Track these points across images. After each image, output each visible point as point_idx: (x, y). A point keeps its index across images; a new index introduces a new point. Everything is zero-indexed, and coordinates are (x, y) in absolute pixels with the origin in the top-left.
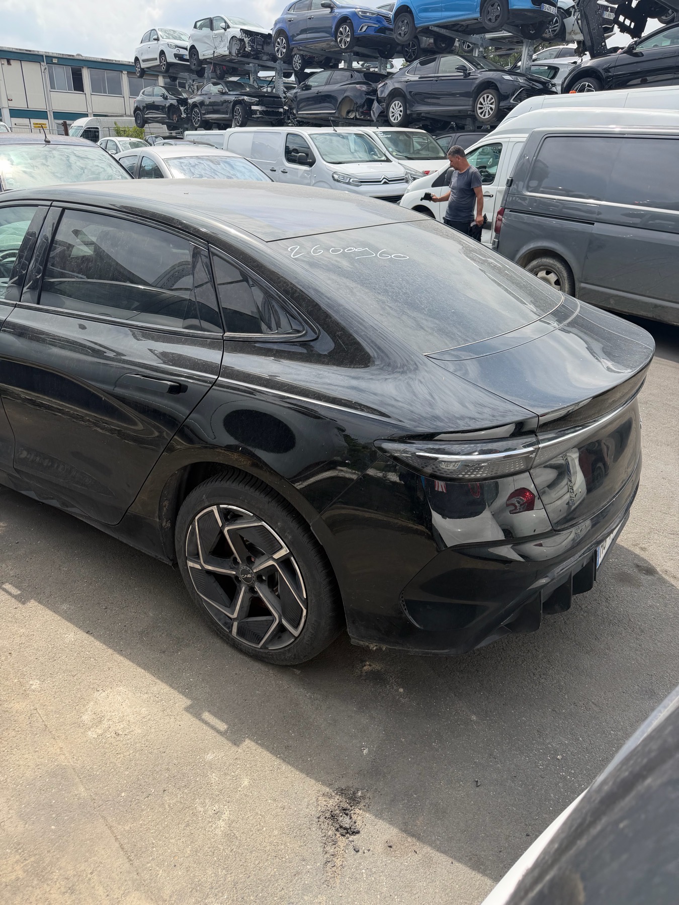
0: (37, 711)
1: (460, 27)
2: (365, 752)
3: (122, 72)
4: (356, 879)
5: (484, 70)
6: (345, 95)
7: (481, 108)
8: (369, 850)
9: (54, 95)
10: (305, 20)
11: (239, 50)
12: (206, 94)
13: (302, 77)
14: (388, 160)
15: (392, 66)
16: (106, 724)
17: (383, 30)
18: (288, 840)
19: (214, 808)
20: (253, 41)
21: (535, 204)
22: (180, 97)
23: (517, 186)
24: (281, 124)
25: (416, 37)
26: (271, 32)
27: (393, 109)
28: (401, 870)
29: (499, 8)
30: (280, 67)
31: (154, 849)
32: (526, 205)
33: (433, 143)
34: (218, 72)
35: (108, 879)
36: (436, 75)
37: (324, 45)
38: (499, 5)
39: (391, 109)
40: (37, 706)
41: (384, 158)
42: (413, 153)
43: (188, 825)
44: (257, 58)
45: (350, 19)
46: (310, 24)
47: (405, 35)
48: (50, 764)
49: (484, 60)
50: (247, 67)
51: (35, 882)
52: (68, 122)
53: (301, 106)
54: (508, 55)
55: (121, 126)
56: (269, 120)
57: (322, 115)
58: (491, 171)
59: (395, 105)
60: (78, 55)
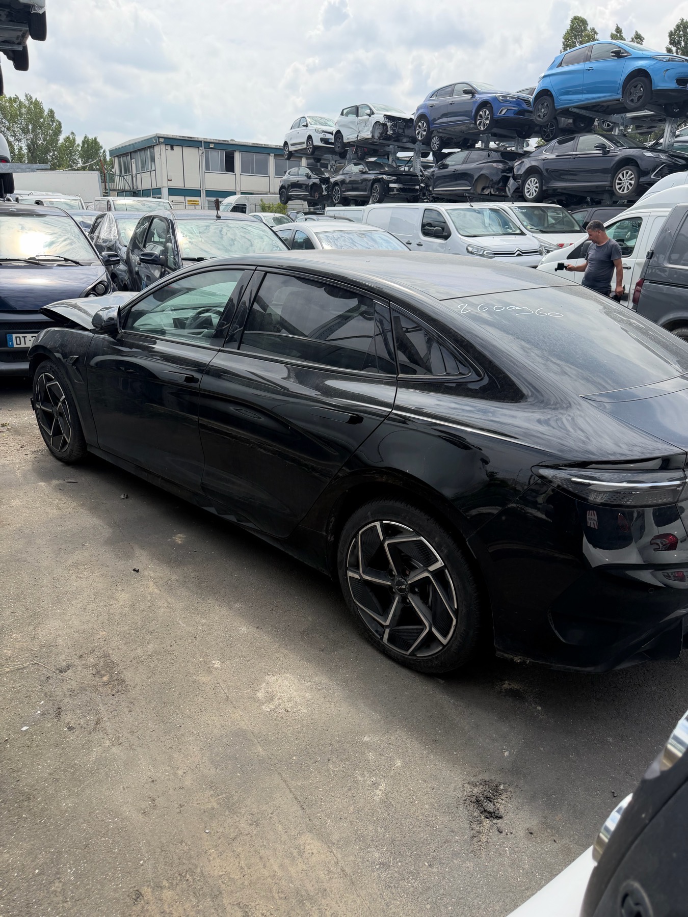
0: (220, 685)
1: (601, 107)
2: (506, 754)
3: (269, 154)
4: (500, 854)
5: (624, 147)
6: (481, 173)
7: (619, 184)
8: (512, 833)
9: (208, 176)
10: (446, 106)
11: (381, 134)
12: (347, 174)
13: (440, 157)
14: (522, 234)
15: (528, 145)
16: (276, 702)
17: (522, 112)
18: (438, 814)
19: (372, 780)
20: (394, 125)
21: (675, 276)
22: (323, 176)
23: (658, 258)
24: (415, 200)
25: (555, 118)
26: (413, 117)
27: (529, 185)
28: (542, 853)
29: (641, 89)
30: (419, 148)
31: (323, 803)
32: (666, 276)
33: (568, 217)
34: (360, 153)
35: (285, 820)
36: (574, 153)
37: (463, 128)
38: (642, 87)
39: (527, 186)
40: (220, 681)
41: (518, 232)
42: (548, 227)
43: (350, 789)
44: (397, 140)
45: (490, 104)
46: (451, 109)
47: (544, 116)
48: (233, 727)
49: (624, 138)
50: (387, 149)
51: (227, 813)
52: (220, 199)
53: (437, 184)
54: (650, 133)
55: (266, 202)
56: (405, 197)
57: (458, 192)
58: (630, 244)
59: (531, 182)
60: (232, 140)
